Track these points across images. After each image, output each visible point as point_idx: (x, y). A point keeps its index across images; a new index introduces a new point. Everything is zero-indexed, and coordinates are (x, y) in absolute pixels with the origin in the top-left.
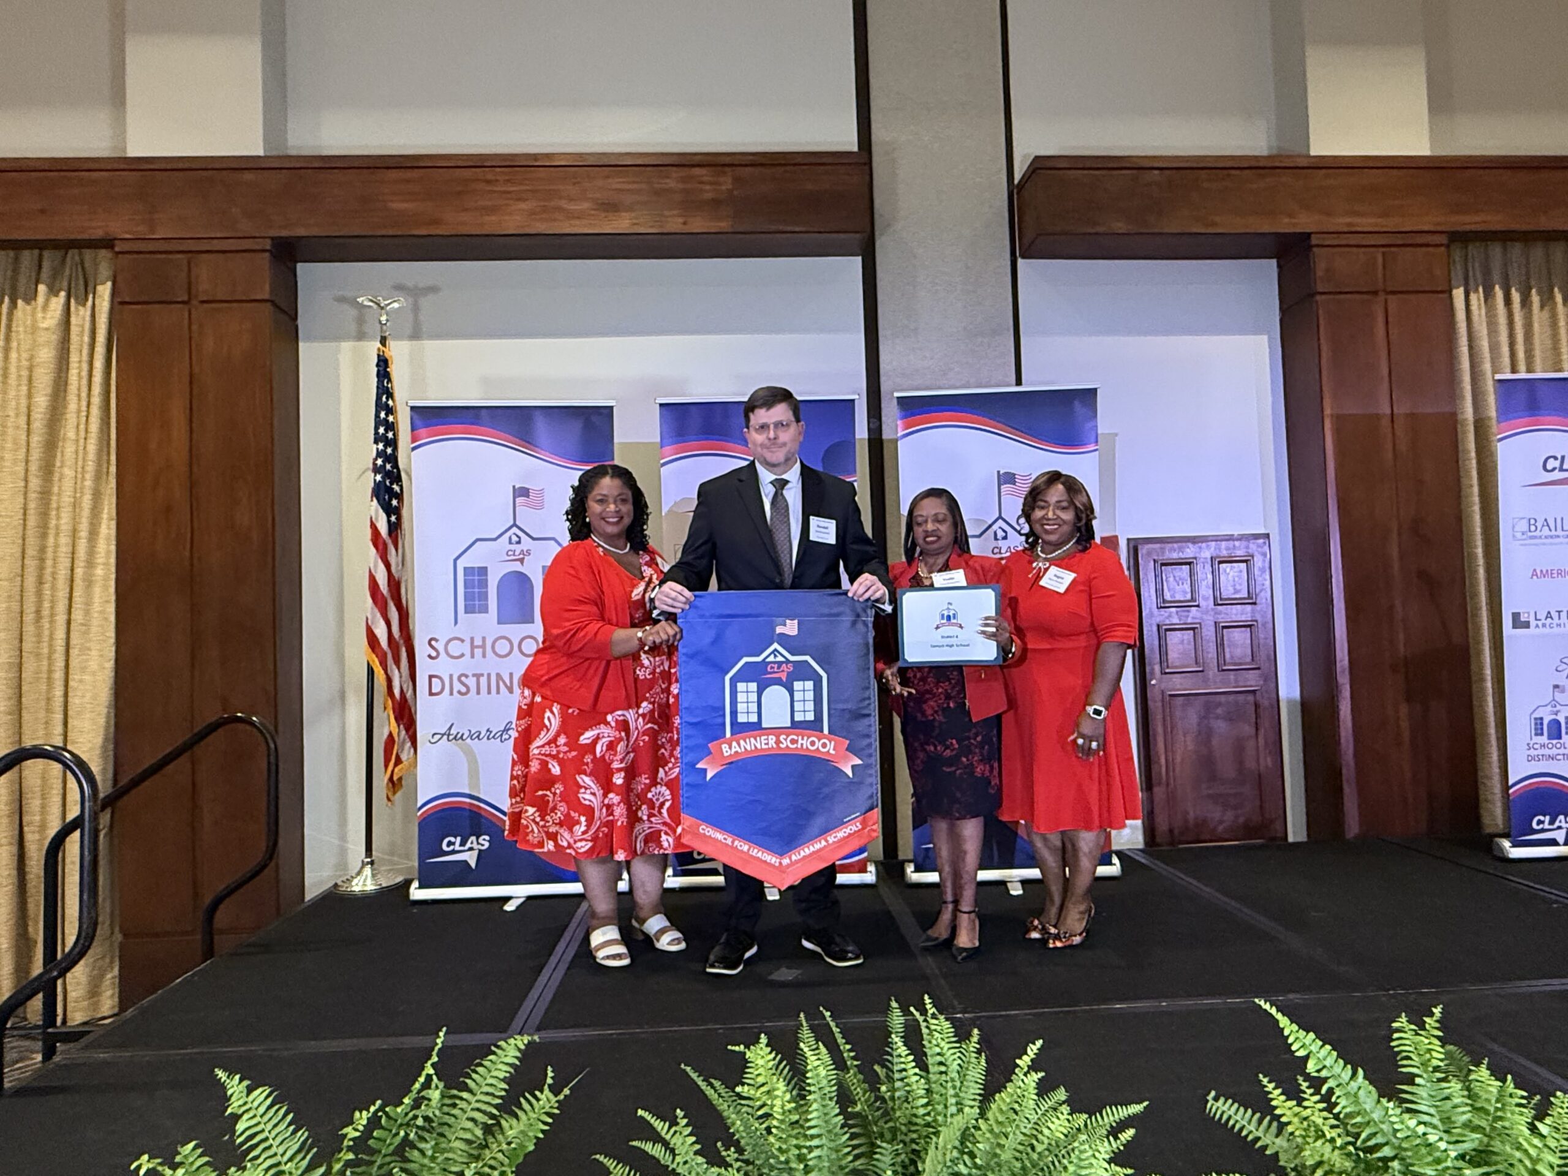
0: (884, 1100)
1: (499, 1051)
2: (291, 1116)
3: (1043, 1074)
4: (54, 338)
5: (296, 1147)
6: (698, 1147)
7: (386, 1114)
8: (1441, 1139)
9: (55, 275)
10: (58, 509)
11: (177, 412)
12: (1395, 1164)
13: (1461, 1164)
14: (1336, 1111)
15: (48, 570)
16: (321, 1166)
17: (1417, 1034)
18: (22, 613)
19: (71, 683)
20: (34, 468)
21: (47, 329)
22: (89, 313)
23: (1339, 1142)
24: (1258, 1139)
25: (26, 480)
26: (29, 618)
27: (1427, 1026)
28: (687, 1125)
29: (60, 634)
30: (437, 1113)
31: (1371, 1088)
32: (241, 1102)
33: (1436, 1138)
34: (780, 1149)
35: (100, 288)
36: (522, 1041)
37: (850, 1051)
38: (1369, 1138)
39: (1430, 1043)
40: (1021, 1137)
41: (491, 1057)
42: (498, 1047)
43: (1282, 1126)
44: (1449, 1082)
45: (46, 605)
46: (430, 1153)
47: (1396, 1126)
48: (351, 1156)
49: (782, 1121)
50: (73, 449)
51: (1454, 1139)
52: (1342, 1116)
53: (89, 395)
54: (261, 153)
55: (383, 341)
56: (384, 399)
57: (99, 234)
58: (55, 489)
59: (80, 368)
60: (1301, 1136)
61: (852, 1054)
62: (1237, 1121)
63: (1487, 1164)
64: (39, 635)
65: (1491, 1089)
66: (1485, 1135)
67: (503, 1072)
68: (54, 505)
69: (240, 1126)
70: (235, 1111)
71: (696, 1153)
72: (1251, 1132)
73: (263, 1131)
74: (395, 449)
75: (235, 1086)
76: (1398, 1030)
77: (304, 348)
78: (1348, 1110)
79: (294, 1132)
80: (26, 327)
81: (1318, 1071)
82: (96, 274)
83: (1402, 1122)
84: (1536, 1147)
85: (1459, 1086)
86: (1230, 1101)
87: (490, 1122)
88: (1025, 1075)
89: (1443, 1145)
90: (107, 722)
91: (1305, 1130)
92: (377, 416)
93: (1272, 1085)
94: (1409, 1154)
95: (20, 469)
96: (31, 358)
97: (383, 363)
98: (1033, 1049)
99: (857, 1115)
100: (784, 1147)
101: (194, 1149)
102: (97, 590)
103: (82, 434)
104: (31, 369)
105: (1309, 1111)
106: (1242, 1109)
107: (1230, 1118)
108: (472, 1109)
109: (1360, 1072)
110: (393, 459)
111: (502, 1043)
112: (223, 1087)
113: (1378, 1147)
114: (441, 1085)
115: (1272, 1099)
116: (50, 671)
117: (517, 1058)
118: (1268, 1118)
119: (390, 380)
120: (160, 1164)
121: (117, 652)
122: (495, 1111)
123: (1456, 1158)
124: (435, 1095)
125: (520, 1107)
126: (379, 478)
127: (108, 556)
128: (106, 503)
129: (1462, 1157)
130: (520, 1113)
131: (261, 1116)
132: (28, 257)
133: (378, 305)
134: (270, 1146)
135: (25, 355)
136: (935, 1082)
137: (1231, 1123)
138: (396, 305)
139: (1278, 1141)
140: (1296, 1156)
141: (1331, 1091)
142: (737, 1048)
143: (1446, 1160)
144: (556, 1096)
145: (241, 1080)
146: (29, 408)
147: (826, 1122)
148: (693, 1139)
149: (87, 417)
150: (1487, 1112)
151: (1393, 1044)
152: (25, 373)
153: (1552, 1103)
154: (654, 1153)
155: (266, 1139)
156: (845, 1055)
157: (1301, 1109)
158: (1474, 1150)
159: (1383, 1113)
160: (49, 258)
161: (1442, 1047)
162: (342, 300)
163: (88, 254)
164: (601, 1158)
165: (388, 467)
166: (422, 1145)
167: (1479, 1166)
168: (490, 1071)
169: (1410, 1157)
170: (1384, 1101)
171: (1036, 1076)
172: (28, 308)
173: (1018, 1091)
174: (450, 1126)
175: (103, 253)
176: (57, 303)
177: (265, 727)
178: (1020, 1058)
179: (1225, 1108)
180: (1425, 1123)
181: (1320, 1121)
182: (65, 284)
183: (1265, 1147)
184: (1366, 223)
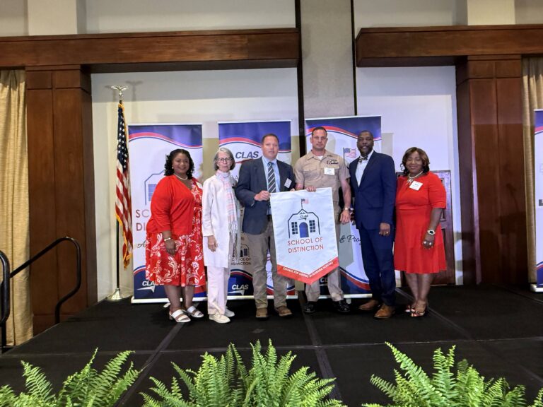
1: (120, 356)
2: (45, 377)
4: (5, 102)
5: (46, 387)
6: (180, 390)
9: (6, 79)
10: (8, 164)
11: (49, 130)
12: (429, 402)
15: (6, 186)
16: (54, 393)
19: (15, 226)
21: (2, 99)
22: (17, 92)
24: (386, 392)
27: (449, 352)
28: (177, 382)
29: (10, 208)
32: (28, 372)
35: (21, 84)
36: (128, 353)
41: (117, 358)
45: (5, 198)
50: (13, 142)
53: (18, 123)
54: (76, 34)
55: (121, 102)
56: (121, 123)
57: (19, 63)
58: (7, 157)
59: (15, 114)
61: (240, 359)
62: (381, 385)
64: (3, 209)
69: (28, 380)
70: (26, 375)
72: (385, 389)
73: (35, 382)
74: (125, 141)
75: (27, 367)
76: (436, 354)
77: (94, 105)
79: (46, 383)
81: (404, 368)
82: (20, 79)
86: (379, 378)
87: (114, 380)
89: (441, 395)
90: (27, 239)
92: (119, 129)
97: (120, 110)
101: (8, 387)
102: (23, 193)
103: (16, 137)
106: (383, 381)
108: (108, 376)
109: (421, 368)
110: (124, 145)
111: (121, 353)
115: (397, 378)
116: (7, 222)
117: (125, 358)
118: (392, 384)
119: (123, 116)
121: (30, 215)
122: (116, 377)
126: (119, 152)
127: (25, 181)
128: (25, 162)
130: (125, 377)
131: (35, 377)
133: (119, 89)
134: (37, 387)
137: (378, 386)
138: (125, 89)
141: (409, 375)
143: (442, 400)
144: (138, 371)
145: (29, 365)
148: (178, 387)
149: (17, 131)
151: (433, 358)
154: (157, 392)
156: (237, 359)
160: (3, 74)
162: (107, 87)
163: (17, 71)
164: (142, 393)
165: (123, 148)
168: (115, 363)
175: (22, 71)
176: (6, 90)
177: (76, 241)
179: (377, 380)
182: (9, 83)
183: (389, 394)
184: (489, 51)
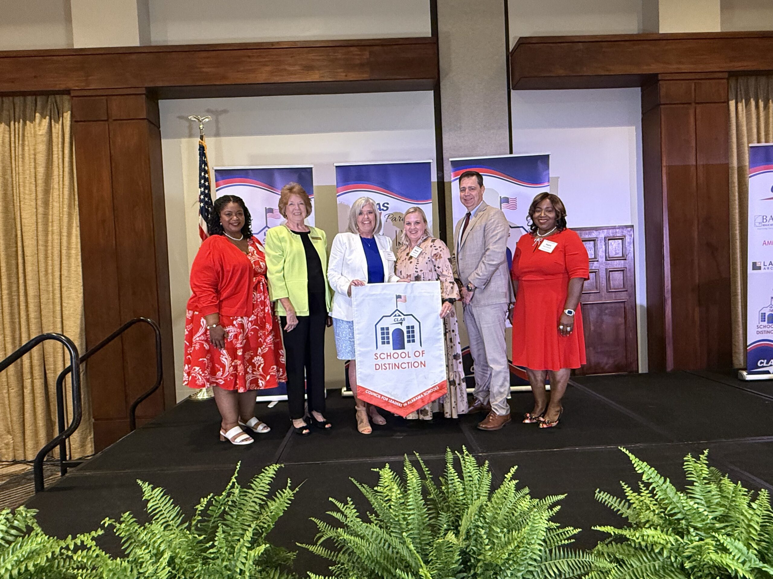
0: (443, 493)
1: (266, 472)
2: (172, 500)
3: (518, 481)
4: (45, 139)
5: (175, 514)
6: (358, 514)
7: (215, 499)
8: (705, 510)
9: (44, 108)
10: (52, 222)
11: (106, 175)
12: (683, 522)
13: (715, 521)
14: (656, 497)
15: (49, 252)
16: (186, 522)
17: (696, 462)
18: (38, 271)
19: (64, 304)
20: (39, 202)
21: (41, 135)
22: (60, 127)
23: (657, 512)
24: (619, 510)
25: (36, 208)
26: (42, 274)
27: (701, 459)
28: (352, 504)
29: (57, 281)
30: (238, 499)
31: (673, 487)
32: (149, 494)
33: (703, 510)
34: (395, 515)
35: (65, 114)
36: (276, 467)
37: (427, 471)
38: (671, 510)
39: (702, 467)
40: (508, 509)
41: (263, 474)
42: (266, 470)
43: (630, 505)
44: (710, 484)
45: (50, 268)
46: (235, 517)
47: (684, 505)
48: (200, 518)
49: (396, 503)
50: (58, 193)
51: (712, 510)
52: (658, 500)
53: (63, 168)
54: (139, 45)
55: (202, 138)
56: (203, 166)
57: (63, 87)
58: (51, 212)
59: (58, 154)
60: (639, 509)
61: (429, 472)
62: (609, 502)
63: (727, 521)
64: (47, 282)
65: (730, 487)
66: (727, 508)
67: (267, 480)
68: (50, 220)
69: (149, 505)
70: (147, 498)
71: (357, 517)
72: (616, 507)
73: (160, 507)
74: (209, 190)
75: (146, 487)
76: (687, 461)
77: (165, 142)
78: (662, 497)
79: (174, 507)
80: (31, 134)
81: (648, 480)
82: (63, 108)
83: (687, 503)
84: (749, 514)
85: (715, 486)
86: (606, 493)
87: (263, 503)
88: (509, 481)
89: (706, 513)
90: (81, 322)
91: (641, 506)
92: (200, 174)
93: (626, 486)
94: (690, 517)
95: (33, 203)
96: (35, 149)
97: (202, 149)
98: (513, 470)
99: (432, 500)
100: (397, 514)
101: (129, 515)
102: (73, 260)
103: (61, 186)
104: (35, 155)
105: (643, 498)
106: (612, 497)
107: (606, 500)
108: (255, 497)
109: (668, 480)
110: (208, 195)
111: (267, 468)
112: (140, 488)
113: (675, 514)
114: (239, 487)
115: (626, 492)
116: (54, 299)
117: (274, 474)
118: (624, 501)
119: (205, 157)
120: (114, 522)
121: (84, 290)
122: (264, 498)
123: (712, 519)
124: (236, 491)
125: (276, 496)
126: (202, 205)
127: (77, 245)
128: (74, 219)
129: (715, 518)
130: (276, 499)
131: (159, 500)
132: (29, 99)
133: (199, 120)
134: (164, 514)
135: (32, 148)
136: (467, 485)
137: (606, 503)
138: (207, 120)
139: (628, 511)
140: (636, 518)
141: (654, 489)
142: (375, 470)
143: (707, 520)
144: (292, 491)
145: (149, 485)
146: (35, 173)
147: (416, 503)
148: (355, 510)
149: (63, 178)
150: (728, 498)
151: (684, 467)
152: (32, 156)
153: (759, 494)
154: (337, 517)
155: (161, 510)
156: (426, 473)
157: (640, 497)
158: (721, 515)
159: (678, 498)
160: (40, 100)
161: (708, 468)
162: (180, 117)
163: (58, 97)
164: (313, 519)
165: (206, 199)
166: (232, 513)
167: (723, 522)
168: (262, 480)
169: (690, 519)
170: (679, 493)
171: (514, 482)
172: (32, 125)
173: (506, 488)
174: (244, 505)
175: (66, 97)
176: (46, 121)
177: (153, 323)
178: (507, 474)
179: (604, 496)
180: (698, 503)
181: (648, 502)
182: (48, 113)
183: (622, 514)
184: (686, 68)
